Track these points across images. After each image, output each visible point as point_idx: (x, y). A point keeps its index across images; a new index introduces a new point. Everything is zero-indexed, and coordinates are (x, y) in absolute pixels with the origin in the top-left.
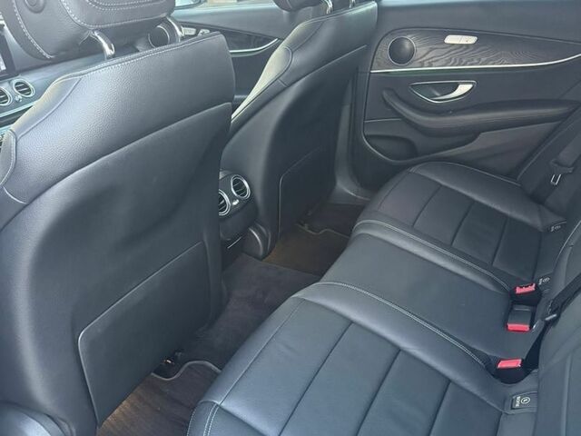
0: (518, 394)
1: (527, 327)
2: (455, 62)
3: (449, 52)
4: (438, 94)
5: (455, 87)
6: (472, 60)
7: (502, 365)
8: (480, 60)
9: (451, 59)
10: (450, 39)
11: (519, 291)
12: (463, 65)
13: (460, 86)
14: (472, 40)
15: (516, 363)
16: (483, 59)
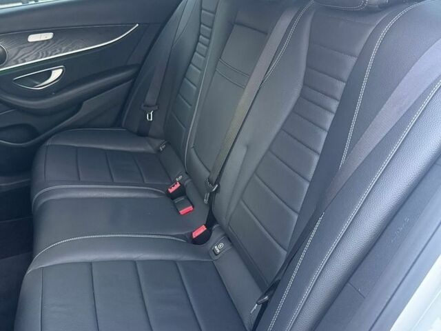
0: (214, 245)
1: (191, 208)
2: (43, 54)
3: (35, 48)
4: (37, 83)
5: (49, 74)
6: (56, 51)
7: (195, 235)
8: (61, 49)
9: (38, 53)
10: (33, 38)
11: (171, 191)
12: (51, 55)
13: (53, 72)
14: (49, 36)
15: (203, 229)
16: (64, 48)
